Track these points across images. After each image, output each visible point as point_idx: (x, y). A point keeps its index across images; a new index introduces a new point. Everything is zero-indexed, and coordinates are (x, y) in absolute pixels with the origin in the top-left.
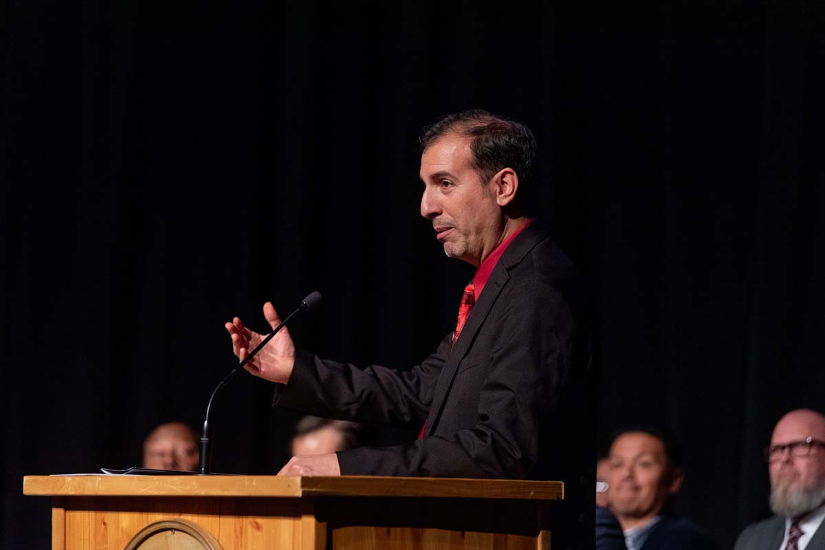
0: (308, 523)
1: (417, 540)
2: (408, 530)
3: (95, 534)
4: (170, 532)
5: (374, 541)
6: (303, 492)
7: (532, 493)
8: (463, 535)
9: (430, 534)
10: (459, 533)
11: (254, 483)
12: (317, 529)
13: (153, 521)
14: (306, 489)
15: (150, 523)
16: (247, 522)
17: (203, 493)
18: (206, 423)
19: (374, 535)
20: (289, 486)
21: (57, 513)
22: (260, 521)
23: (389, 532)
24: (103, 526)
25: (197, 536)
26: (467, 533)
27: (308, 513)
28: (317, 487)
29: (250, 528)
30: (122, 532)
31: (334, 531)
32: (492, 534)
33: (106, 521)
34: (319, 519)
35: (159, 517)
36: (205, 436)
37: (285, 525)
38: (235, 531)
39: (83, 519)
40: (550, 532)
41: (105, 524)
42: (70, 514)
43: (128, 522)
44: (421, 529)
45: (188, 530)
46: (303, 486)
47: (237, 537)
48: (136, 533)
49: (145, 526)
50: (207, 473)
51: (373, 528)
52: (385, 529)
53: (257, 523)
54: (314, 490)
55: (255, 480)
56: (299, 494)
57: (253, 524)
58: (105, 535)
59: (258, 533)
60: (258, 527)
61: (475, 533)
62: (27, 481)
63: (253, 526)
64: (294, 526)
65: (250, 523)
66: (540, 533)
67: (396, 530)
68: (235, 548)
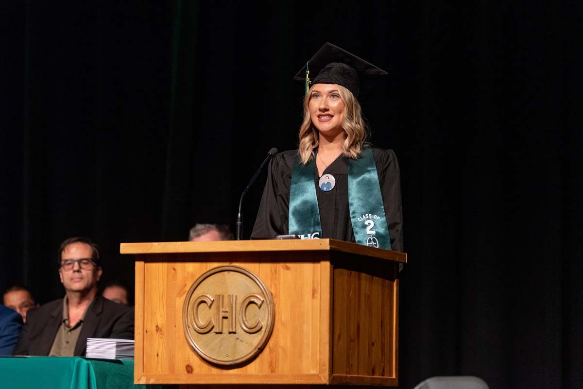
0: (325, 265)
1: (359, 279)
2: (357, 273)
3: (167, 276)
4: (227, 272)
5: (346, 278)
8: (373, 278)
9: (363, 276)
10: (371, 276)
12: (330, 268)
14: (331, 246)
15: (208, 270)
16: (280, 266)
18: (239, 215)
19: (346, 274)
20: (321, 244)
22: (289, 265)
23: (351, 273)
24: (173, 271)
25: (247, 273)
27: (325, 260)
29: (281, 269)
31: (336, 270)
34: (331, 263)
36: (239, 220)
37: (307, 268)
38: (271, 271)
39: (159, 267)
40: (398, 280)
41: (174, 269)
42: (149, 265)
43: (193, 269)
45: (241, 271)
46: (330, 244)
47: (272, 274)
48: (202, 273)
51: (346, 271)
52: (349, 271)
53: (286, 266)
54: (336, 247)
56: (328, 248)
57: (284, 267)
58: (175, 276)
59: (287, 272)
60: (288, 268)
62: (122, 246)
63: (284, 268)
64: (314, 267)
65: (282, 266)
66: (395, 281)
67: (353, 273)
68: (271, 280)
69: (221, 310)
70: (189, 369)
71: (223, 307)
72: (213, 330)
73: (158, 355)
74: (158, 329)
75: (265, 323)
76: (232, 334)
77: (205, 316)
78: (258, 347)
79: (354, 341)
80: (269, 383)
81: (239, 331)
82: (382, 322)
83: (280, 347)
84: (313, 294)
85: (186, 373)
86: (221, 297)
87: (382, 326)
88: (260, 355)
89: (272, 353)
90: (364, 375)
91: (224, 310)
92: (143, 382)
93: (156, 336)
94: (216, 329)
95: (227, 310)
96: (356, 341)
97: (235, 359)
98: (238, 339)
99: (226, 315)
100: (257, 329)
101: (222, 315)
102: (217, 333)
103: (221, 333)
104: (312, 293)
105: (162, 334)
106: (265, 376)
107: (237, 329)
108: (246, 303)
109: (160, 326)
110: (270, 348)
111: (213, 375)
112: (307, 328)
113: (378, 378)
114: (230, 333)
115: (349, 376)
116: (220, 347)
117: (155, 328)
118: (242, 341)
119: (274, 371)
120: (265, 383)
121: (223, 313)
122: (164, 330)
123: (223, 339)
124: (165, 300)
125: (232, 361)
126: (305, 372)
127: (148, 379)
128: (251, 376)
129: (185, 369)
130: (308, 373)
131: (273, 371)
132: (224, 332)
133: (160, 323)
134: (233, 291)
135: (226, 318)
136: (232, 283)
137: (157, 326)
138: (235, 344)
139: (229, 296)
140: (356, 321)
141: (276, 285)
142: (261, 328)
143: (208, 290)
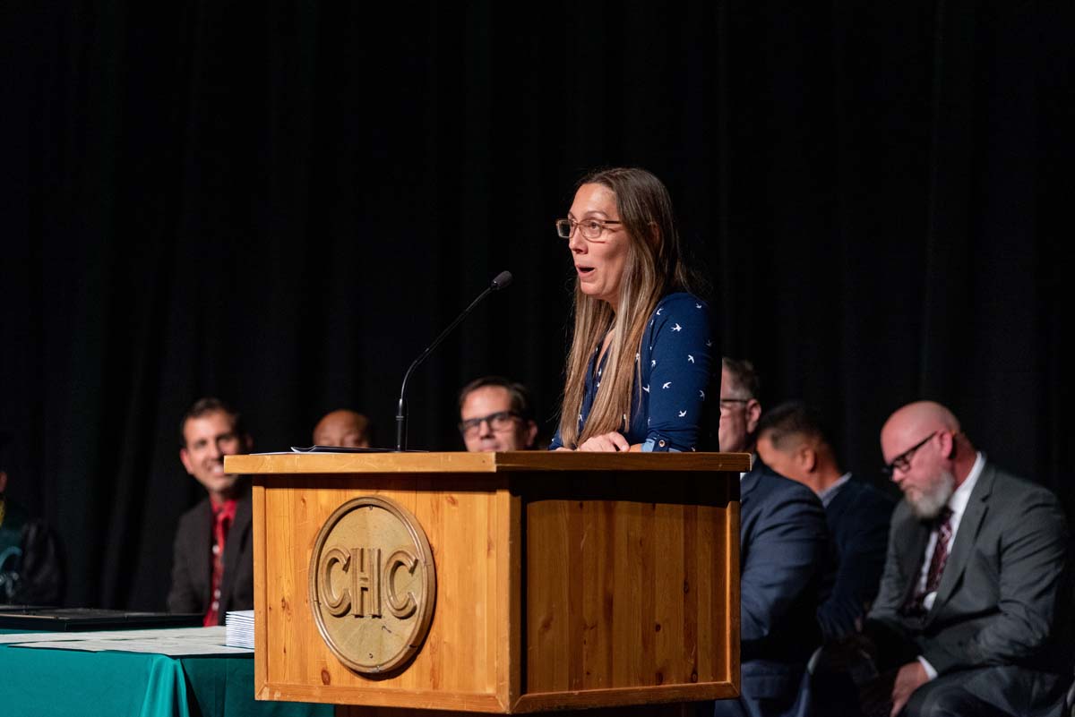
0: (503, 497)
1: (610, 513)
2: (600, 503)
3: (295, 510)
4: (368, 508)
5: (567, 515)
6: (498, 468)
7: (720, 466)
8: (654, 507)
9: (622, 506)
10: (650, 504)
11: (450, 460)
12: (512, 503)
13: (352, 498)
14: (500, 465)
15: (348, 499)
16: (443, 497)
17: (399, 470)
18: (401, 401)
19: (567, 508)
20: (484, 462)
21: (257, 491)
22: (456, 496)
23: (581, 505)
24: (303, 504)
25: (393, 511)
26: (657, 505)
27: (502, 488)
28: (511, 463)
29: (445, 503)
30: (321, 508)
31: (528, 506)
32: (682, 506)
33: (305, 498)
34: (513, 494)
35: (357, 493)
36: (400, 414)
37: (480, 500)
38: (432, 506)
39: (283, 498)
41: (304, 501)
42: (271, 492)
43: (327, 499)
44: (613, 502)
45: (385, 506)
46: (497, 462)
47: (433, 512)
48: (335, 508)
49: (343, 503)
50: (403, 450)
51: (566, 502)
52: (578, 502)
53: (452, 498)
54: (508, 465)
55: (450, 457)
56: (494, 469)
57: (449, 499)
58: (304, 513)
59: (454, 508)
60: (454, 502)
61: (666, 505)
62: (228, 460)
63: (449, 501)
64: (489, 501)
65: (447, 498)
66: (729, 504)
67: (588, 504)
68: (432, 523)
69: (360, 575)
70: (326, 677)
71: (362, 571)
72: (350, 612)
73: (285, 651)
74: (285, 606)
75: (419, 600)
76: (376, 618)
77: (340, 585)
78: (410, 644)
79: (594, 626)
80: (429, 707)
81: (385, 613)
82: (686, 583)
83: (445, 643)
84: (489, 550)
85: (322, 684)
86: (359, 552)
87: (686, 591)
88: (419, 656)
89: (434, 653)
90: (628, 684)
91: (363, 576)
92: (265, 697)
93: (283, 616)
94: (355, 610)
95: (367, 576)
96: (602, 626)
97: (382, 663)
98: (384, 627)
99: (366, 585)
100: (408, 610)
101: (361, 584)
102: (357, 616)
103: (362, 617)
104: (486, 548)
105: (289, 614)
106: (426, 694)
107: (382, 611)
108: (392, 565)
109: (286, 600)
110: (431, 645)
111: (355, 689)
112: (481, 611)
113: (674, 688)
114: (374, 616)
115: (576, 692)
116: (361, 640)
117: (280, 604)
118: (390, 632)
119: (438, 685)
120: (423, 707)
121: (362, 582)
122: (292, 607)
123: (365, 627)
124: (292, 555)
125: (376, 666)
126: (480, 691)
127: (272, 693)
128: (404, 694)
129: (320, 677)
130: (483, 692)
131: (435, 686)
132: (366, 613)
133: (287, 594)
134: (375, 544)
135: (366, 589)
136: (375, 527)
137: (283, 600)
138: (381, 636)
139: (369, 550)
140: (600, 591)
141: (438, 531)
142: (415, 609)
143: (343, 539)
